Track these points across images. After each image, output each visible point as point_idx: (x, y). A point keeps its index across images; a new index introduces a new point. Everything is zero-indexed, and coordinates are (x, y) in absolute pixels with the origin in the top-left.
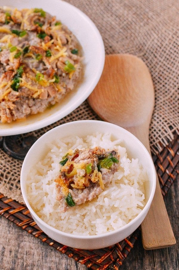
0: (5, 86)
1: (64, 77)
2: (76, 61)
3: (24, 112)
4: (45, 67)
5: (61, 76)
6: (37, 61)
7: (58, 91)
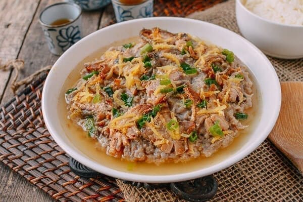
0: (131, 118)
1: (205, 138)
2: (232, 127)
3: (135, 155)
4: (189, 117)
5: (202, 135)
6: (185, 107)
7: (187, 151)
